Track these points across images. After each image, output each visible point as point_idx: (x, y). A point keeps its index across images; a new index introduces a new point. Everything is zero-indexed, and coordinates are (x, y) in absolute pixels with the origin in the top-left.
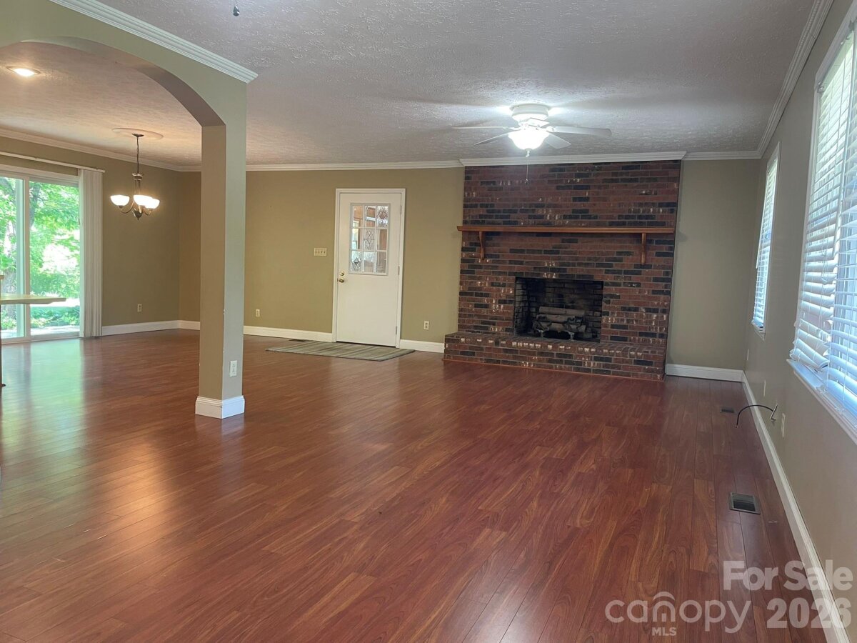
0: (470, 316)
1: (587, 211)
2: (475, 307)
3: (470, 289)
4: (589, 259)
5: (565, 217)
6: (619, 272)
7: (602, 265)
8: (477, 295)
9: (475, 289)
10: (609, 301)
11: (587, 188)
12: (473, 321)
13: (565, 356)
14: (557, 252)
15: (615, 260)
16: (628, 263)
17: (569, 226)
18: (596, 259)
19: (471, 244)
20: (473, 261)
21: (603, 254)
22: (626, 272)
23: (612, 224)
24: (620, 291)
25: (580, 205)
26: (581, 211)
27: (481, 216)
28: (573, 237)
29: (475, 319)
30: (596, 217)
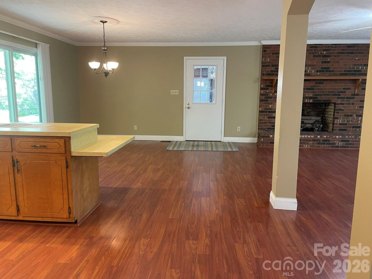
0: (265, 123)
1: (329, 68)
2: (268, 118)
3: (265, 109)
4: (329, 92)
5: (317, 71)
6: (344, 98)
7: (336, 95)
8: (269, 112)
9: (269, 109)
10: (339, 112)
11: (329, 56)
12: (267, 126)
13: (326, 140)
14: (313, 89)
15: (342, 92)
16: (348, 93)
17: (319, 76)
18: (333, 92)
19: (266, 86)
20: (268, 95)
21: (336, 89)
22: (347, 98)
23: (341, 75)
24: (344, 107)
25: (325, 65)
26: (326, 68)
27: (272, 71)
28: (321, 81)
29: (268, 124)
30: (333, 71)
